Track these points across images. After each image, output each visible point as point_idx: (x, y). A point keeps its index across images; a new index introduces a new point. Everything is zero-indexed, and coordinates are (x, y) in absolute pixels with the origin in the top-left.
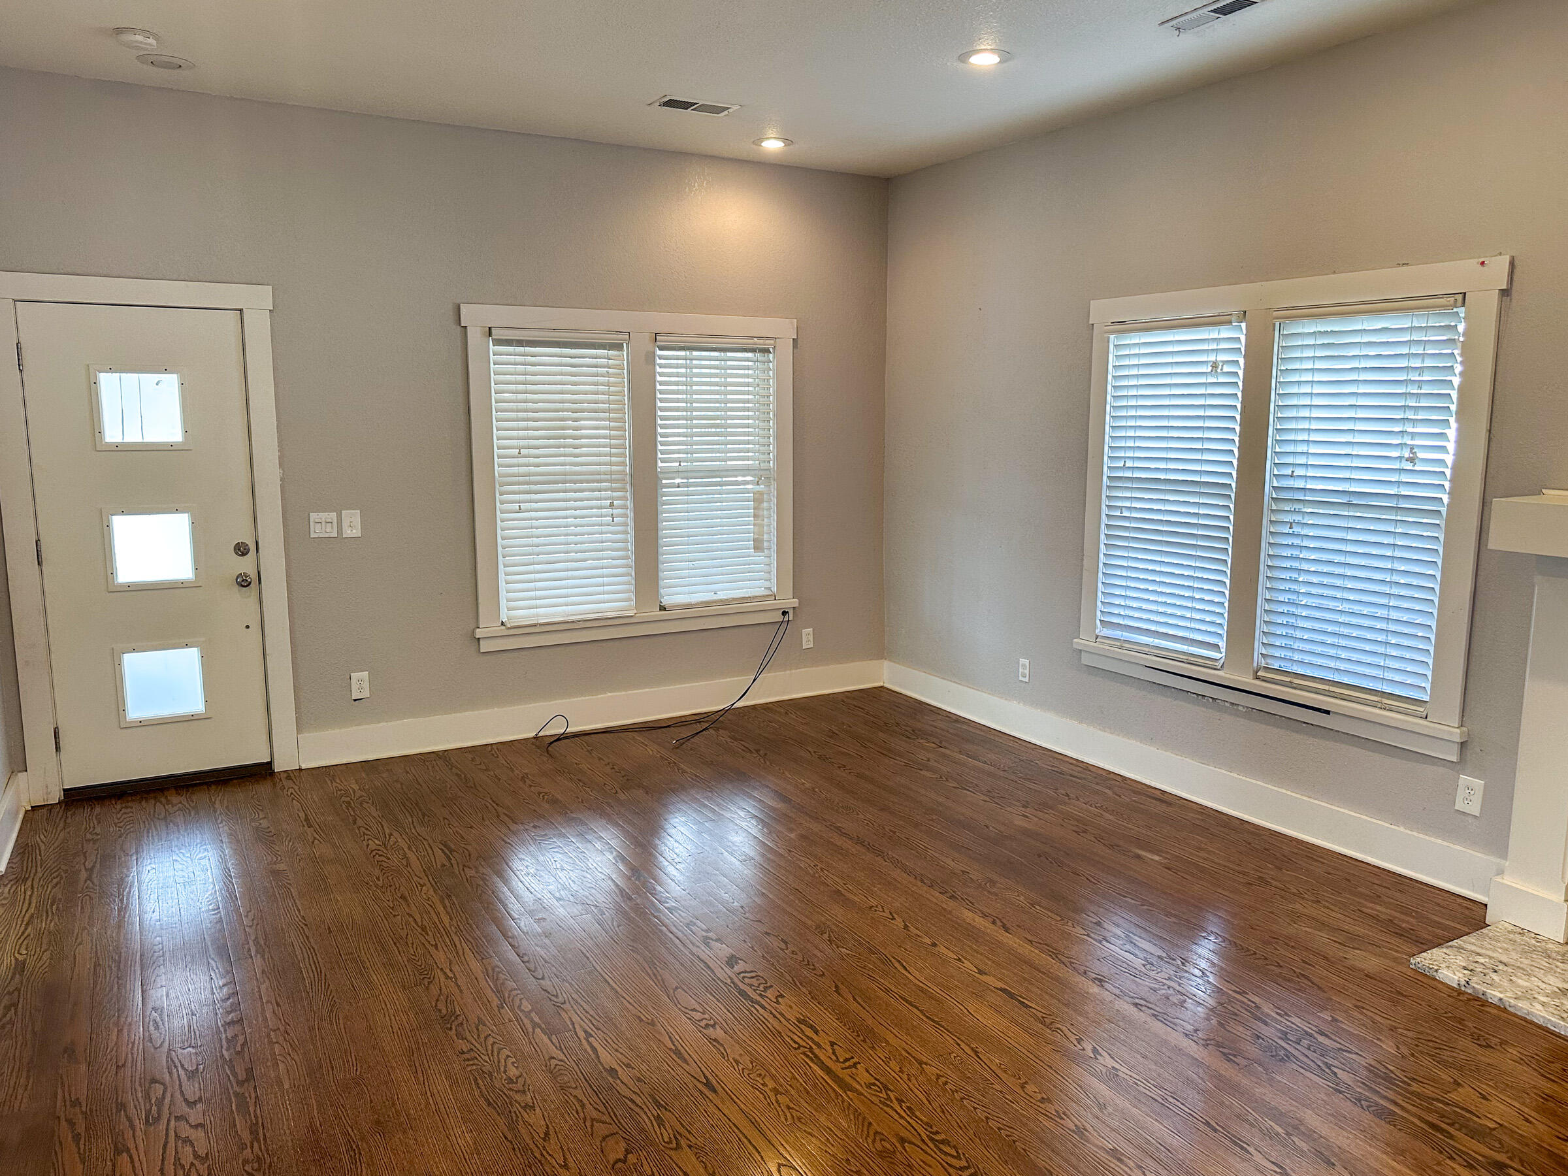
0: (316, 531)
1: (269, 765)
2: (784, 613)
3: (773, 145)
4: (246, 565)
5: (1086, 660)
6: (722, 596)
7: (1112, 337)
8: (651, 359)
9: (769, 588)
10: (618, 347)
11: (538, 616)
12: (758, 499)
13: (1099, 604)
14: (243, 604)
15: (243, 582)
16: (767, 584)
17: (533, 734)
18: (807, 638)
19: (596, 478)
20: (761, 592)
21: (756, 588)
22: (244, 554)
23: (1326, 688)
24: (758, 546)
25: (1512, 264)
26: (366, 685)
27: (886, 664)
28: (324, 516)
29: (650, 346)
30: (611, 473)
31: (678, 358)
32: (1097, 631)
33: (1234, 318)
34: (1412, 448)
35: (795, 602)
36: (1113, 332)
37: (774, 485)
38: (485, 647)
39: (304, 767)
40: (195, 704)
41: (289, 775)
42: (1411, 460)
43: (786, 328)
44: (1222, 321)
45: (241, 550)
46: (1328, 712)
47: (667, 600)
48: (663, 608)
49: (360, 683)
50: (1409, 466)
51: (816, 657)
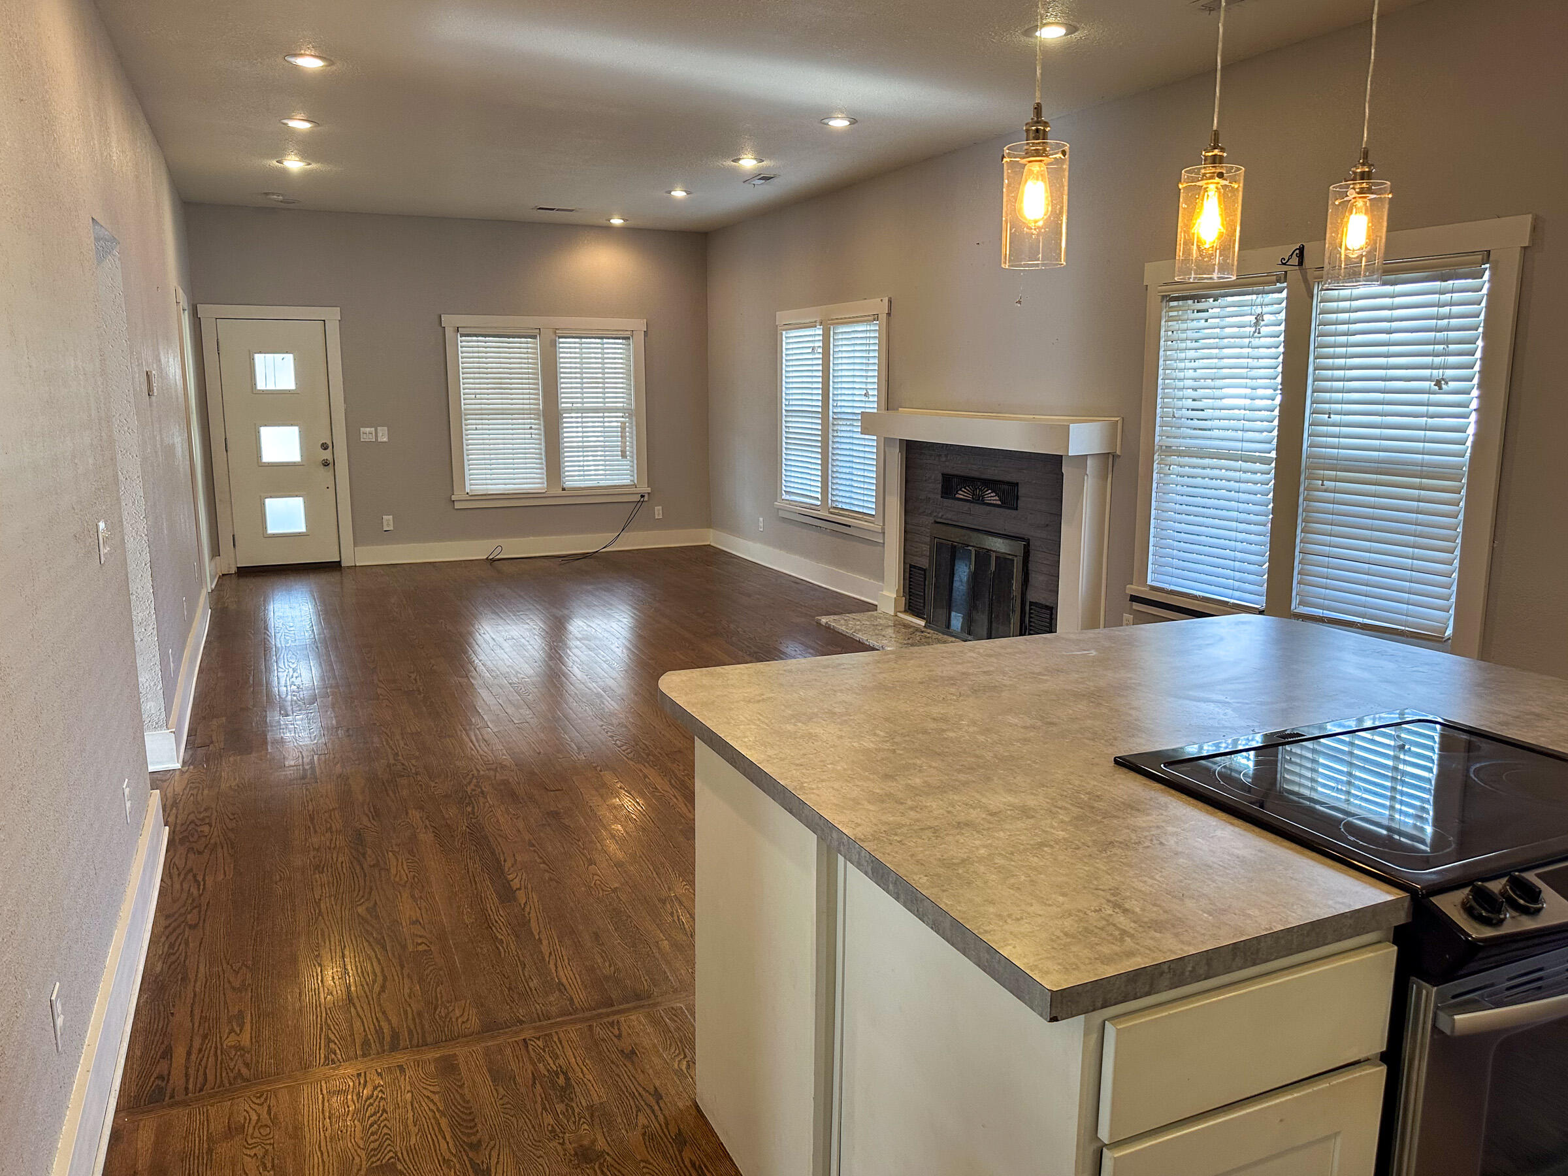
0: (364, 438)
1: (340, 562)
2: (642, 496)
3: (617, 221)
4: (327, 455)
5: (781, 514)
6: (602, 483)
7: (784, 332)
8: (554, 344)
9: (633, 481)
10: (534, 337)
11: (487, 490)
12: (623, 428)
13: (783, 482)
14: (325, 475)
15: (326, 464)
16: (632, 478)
17: (485, 557)
18: (658, 512)
19: (522, 412)
20: (627, 482)
21: (626, 481)
22: (325, 449)
23: (847, 513)
24: (624, 456)
25: (890, 301)
26: (391, 522)
27: (711, 530)
28: (368, 430)
29: (553, 337)
30: (530, 409)
31: (575, 343)
32: (783, 497)
33: (818, 324)
34: (866, 389)
35: (649, 490)
36: (784, 330)
37: (634, 419)
38: (457, 505)
39: (357, 565)
40: (302, 528)
41: (348, 567)
42: (865, 395)
43: (639, 325)
44: (812, 325)
45: (325, 447)
46: (850, 526)
47: (568, 484)
48: (564, 489)
49: (388, 521)
50: (864, 398)
51: (663, 524)
